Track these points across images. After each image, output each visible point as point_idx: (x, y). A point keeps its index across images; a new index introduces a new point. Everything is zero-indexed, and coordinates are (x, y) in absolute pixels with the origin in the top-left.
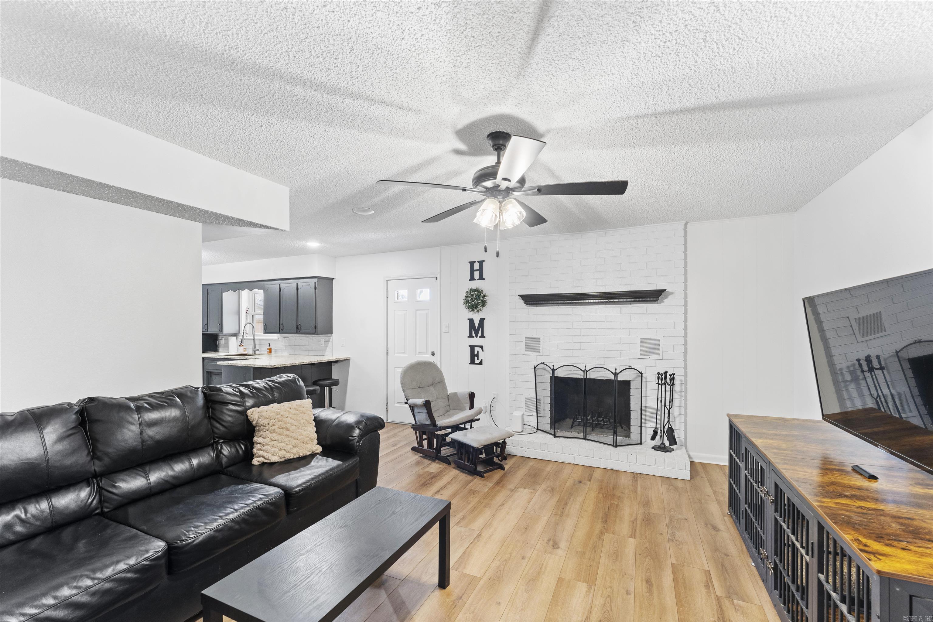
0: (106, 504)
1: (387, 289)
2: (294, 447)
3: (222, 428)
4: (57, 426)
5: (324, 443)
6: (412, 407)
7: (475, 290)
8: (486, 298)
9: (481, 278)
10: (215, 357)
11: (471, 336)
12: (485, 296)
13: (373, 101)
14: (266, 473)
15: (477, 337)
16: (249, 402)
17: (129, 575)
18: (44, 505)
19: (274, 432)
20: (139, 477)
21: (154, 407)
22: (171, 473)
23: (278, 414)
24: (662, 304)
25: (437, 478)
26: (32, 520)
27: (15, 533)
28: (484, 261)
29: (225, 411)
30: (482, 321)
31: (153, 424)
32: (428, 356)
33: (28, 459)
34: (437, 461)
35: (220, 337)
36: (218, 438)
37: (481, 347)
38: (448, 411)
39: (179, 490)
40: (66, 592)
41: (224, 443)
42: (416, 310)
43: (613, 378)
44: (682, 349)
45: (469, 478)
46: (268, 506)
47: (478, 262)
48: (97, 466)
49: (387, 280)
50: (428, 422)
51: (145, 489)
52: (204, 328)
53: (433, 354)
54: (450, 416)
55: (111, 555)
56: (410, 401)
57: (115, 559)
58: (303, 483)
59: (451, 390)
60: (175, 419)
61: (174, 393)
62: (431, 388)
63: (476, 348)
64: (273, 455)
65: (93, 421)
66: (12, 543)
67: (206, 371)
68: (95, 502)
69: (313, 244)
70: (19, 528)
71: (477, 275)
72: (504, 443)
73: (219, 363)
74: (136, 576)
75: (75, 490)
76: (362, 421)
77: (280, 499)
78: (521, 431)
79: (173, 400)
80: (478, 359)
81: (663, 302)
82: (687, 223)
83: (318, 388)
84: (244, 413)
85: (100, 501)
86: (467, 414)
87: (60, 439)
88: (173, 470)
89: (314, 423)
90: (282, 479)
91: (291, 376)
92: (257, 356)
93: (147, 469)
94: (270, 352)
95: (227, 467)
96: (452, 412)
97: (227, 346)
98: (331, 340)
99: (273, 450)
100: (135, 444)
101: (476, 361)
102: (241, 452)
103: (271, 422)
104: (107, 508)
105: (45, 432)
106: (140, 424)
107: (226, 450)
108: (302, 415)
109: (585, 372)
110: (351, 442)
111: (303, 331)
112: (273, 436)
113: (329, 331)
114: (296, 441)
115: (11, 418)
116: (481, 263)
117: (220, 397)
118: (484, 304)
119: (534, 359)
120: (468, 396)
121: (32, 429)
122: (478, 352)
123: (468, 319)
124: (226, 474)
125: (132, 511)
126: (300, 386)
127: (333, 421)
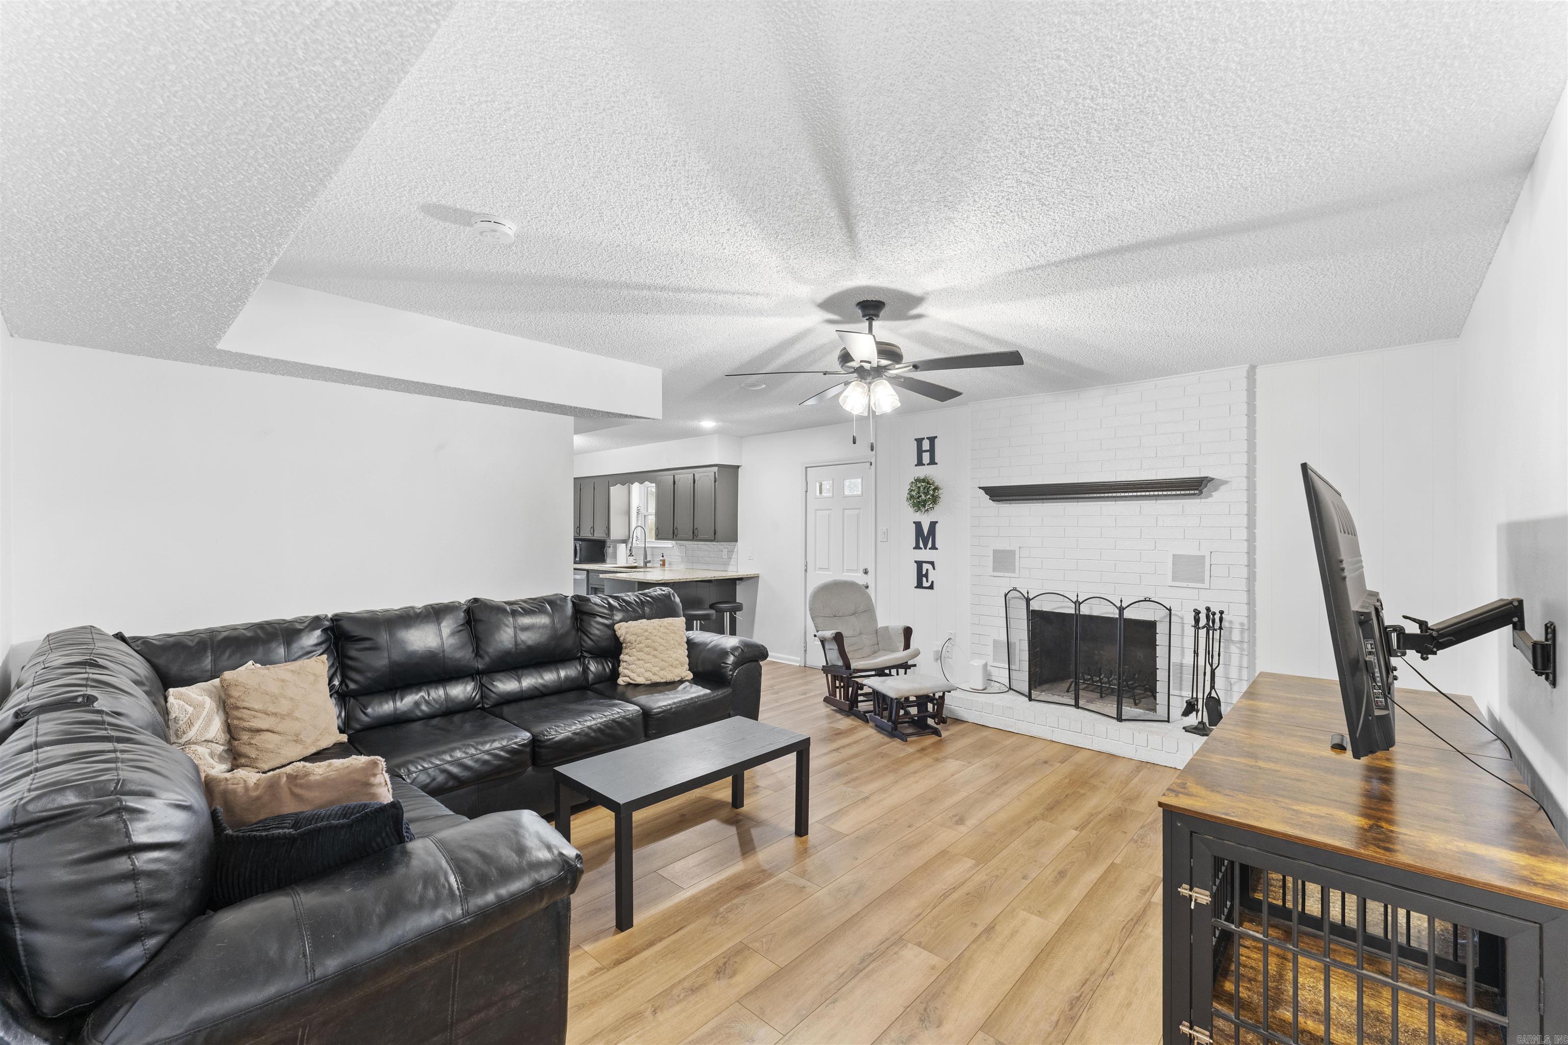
0: (487, 702)
1: (806, 480)
2: (662, 670)
3: (589, 642)
4: (451, 621)
5: (695, 670)
6: (823, 642)
7: (924, 481)
8: (940, 492)
9: (932, 462)
10: (600, 569)
11: (917, 547)
12: (936, 489)
13: (718, 292)
14: (629, 693)
15: (925, 548)
16: (618, 616)
17: (502, 753)
18: (441, 692)
19: (641, 651)
20: (513, 680)
21: (527, 612)
22: (540, 681)
23: (646, 631)
24: (1210, 499)
25: (843, 735)
26: (433, 703)
27: (422, 711)
28: (936, 437)
29: (593, 623)
30: (933, 525)
31: (525, 629)
32: (860, 575)
33: (430, 648)
34: (852, 717)
35: (608, 544)
36: (585, 651)
37: (932, 563)
38: (875, 652)
39: (547, 698)
40: (458, 754)
41: (591, 657)
42: (844, 509)
43: (1117, 616)
44: (1244, 572)
45: (887, 739)
46: (625, 721)
47: (927, 438)
48: (480, 665)
49: (806, 468)
50: (840, 663)
51: (518, 692)
52: (575, 531)
53: (866, 572)
54: (876, 658)
55: (489, 734)
56: (820, 633)
57: (492, 738)
58: (664, 706)
59: (881, 623)
60: (544, 627)
61: (545, 600)
62: (853, 618)
63: (924, 564)
64: (639, 676)
65: (476, 621)
66: (420, 719)
67: (590, 586)
68: (477, 696)
69: (708, 424)
70: (424, 707)
71: (926, 457)
72: (942, 698)
73: (601, 576)
74: (507, 755)
75: (463, 683)
76: (738, 647)
77: (638, 716)
78: (981, 688)
79: (543, 606)
80: (927, 581)
81: (1211, 496)
82: (1253, 368)
83: (713, 612)
84: (611, 627)
85: (482, 697)
86: (900, 655)
87: (453, 634)
88: (542, 678)
89: (686, 646)
90: (644, 699)
91: (666, 590)
92: (648, 569)
93: (520, 673)
94: (663, 564)
95: (593, 684)
96: (881, 652)
97: (615, 556)
98: (736, 550)
99: (639, 670)
100: (510, 646)
101: (925, 584)
102: (607, 670)
103: (638, 639)
104: (487, 704)
105: (442, 625)
106: (515, 628)
107: (593, 667)
108: (673, 635)
109: (1077, 604)
110: (724, 670)
111: (700, 537)
112: (640, 655)
113: (733, 537)
114: (663, 663)
115: (419, 611)
116: (932, 440)
117: (588, 607)
118: (935, 500)
119: (1005, 583)
120: (901, 631)
121: (433, 622)
122: (927, 570)
123: (914, 522)
124: (592, 691)
125: (506, 710)
126: (674, 602)
127: (707, 644)
